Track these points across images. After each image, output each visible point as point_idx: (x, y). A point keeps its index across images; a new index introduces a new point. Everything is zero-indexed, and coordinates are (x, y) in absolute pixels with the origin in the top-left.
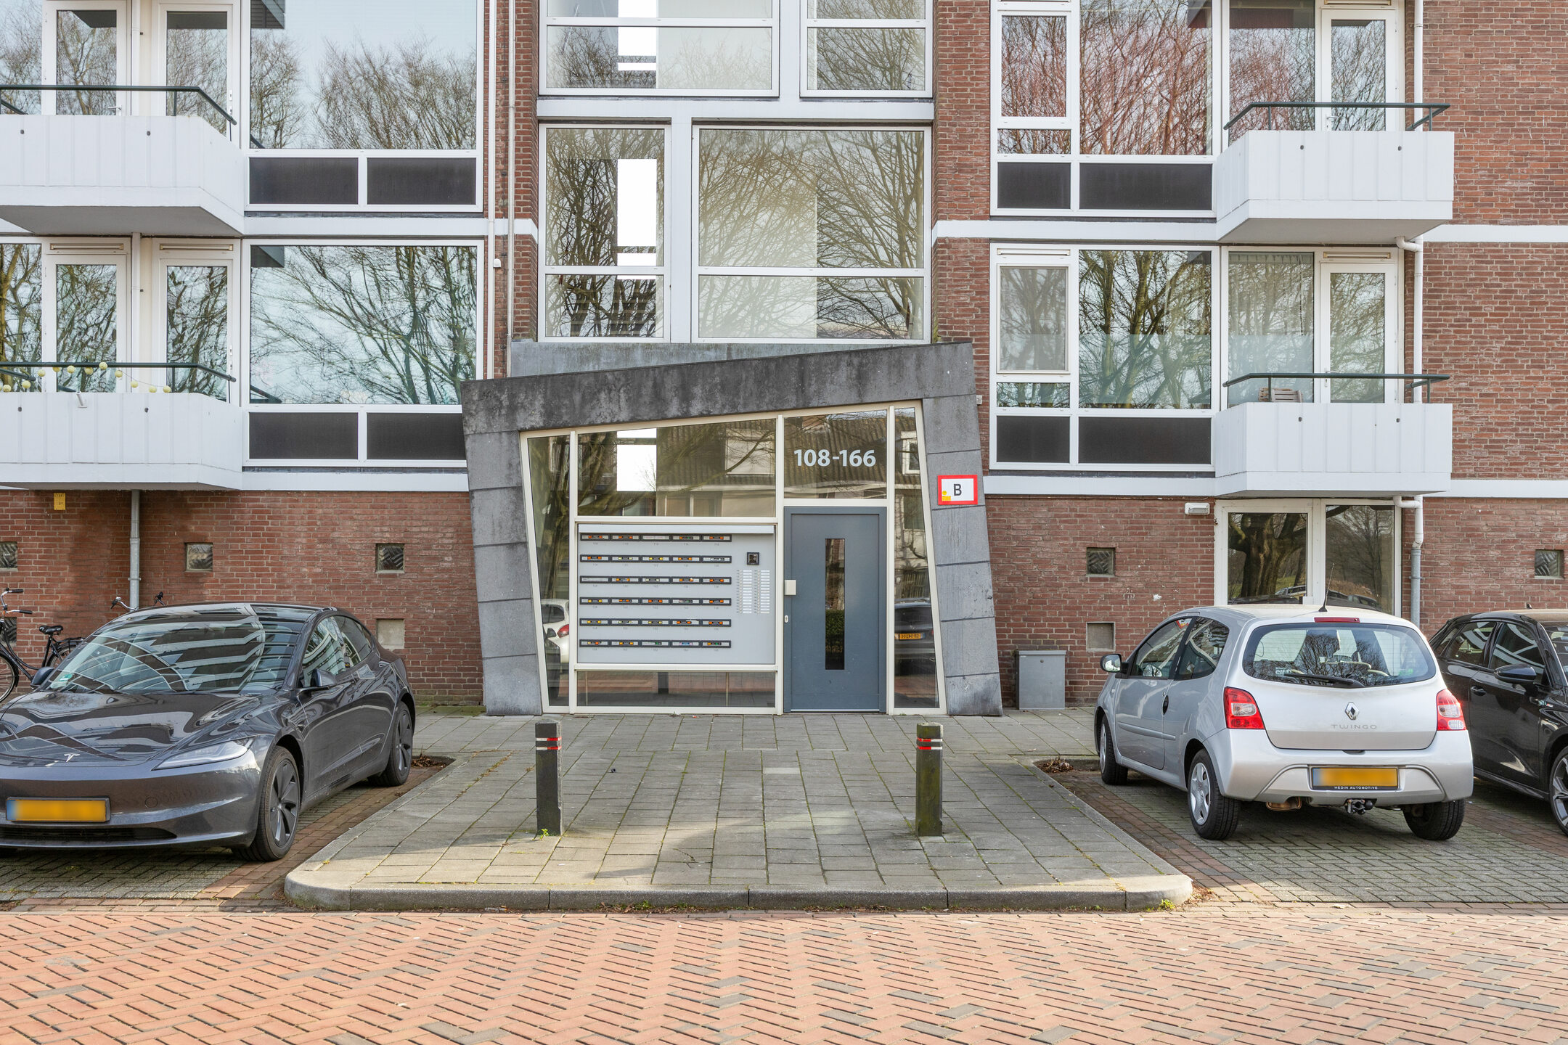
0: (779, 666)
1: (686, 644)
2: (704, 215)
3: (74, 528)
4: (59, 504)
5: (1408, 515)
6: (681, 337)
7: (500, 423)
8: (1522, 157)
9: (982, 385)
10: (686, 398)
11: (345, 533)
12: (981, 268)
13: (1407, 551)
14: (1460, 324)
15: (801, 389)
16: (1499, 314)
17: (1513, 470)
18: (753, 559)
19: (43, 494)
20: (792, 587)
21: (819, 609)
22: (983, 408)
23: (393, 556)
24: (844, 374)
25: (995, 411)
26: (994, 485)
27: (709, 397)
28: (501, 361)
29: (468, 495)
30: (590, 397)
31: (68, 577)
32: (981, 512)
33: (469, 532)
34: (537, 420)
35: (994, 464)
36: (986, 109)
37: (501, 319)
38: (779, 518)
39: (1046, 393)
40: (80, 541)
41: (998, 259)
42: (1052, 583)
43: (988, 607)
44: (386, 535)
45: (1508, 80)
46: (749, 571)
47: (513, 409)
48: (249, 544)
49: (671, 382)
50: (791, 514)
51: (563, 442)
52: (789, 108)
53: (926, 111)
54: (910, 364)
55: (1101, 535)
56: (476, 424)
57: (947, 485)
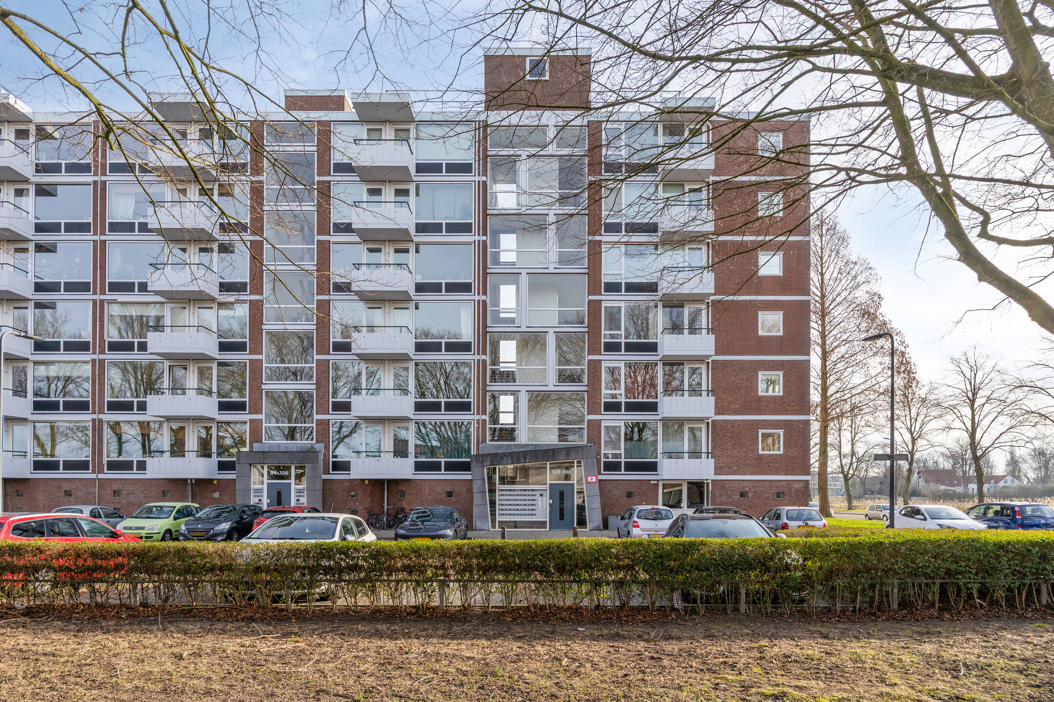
0: (548, 520)
1: (525, 515)
2: (529, 411)
3: (370, 488)
4: (367, 482)
5: (708, 484)
6: (523, 442)
7: (479, 464)
8: (736, 399)
9: (599, 454)
10: (525, 459)
11: (439, 489)
12: (599, 426)
13: (708, 492)
14: (721, 439)
15: (553, 456)
16: (731, 436)
17: (735, 473)
18: (541, 495)
19: (363, 480)
20: (551, 501)
21: (558, 507)
22: (599, 461)
23: (450, 494)
24: (564, 453)
25: (603, 460)
26: (600, 477)
27: (531, 458)
28: (478, 449)
29: (471, 480)
30: (502, 458)
31: (369, 500)
32: (597, 484)
33: (472, 488)
34: (488, 463)
35: (602, 472)
36: (600, 389)
37: (478, 439)
38: (548, 486)
39: (615, 456)
40: (372, 491)
41: (603, 424)
42: (617, 500)
43: (599, 506)
44: (449, 490)
45: (733, 381)
46: (540, 498)
47: (483, 461)
48: (414, 491)
49: (521, 455)
50: (550, 484)
51: (495, 468)
52: (551, 388)
53: (586, 388)
54: (580, 450)
55: (630, 489)
56: (473, 465)
57: (589, 478)
